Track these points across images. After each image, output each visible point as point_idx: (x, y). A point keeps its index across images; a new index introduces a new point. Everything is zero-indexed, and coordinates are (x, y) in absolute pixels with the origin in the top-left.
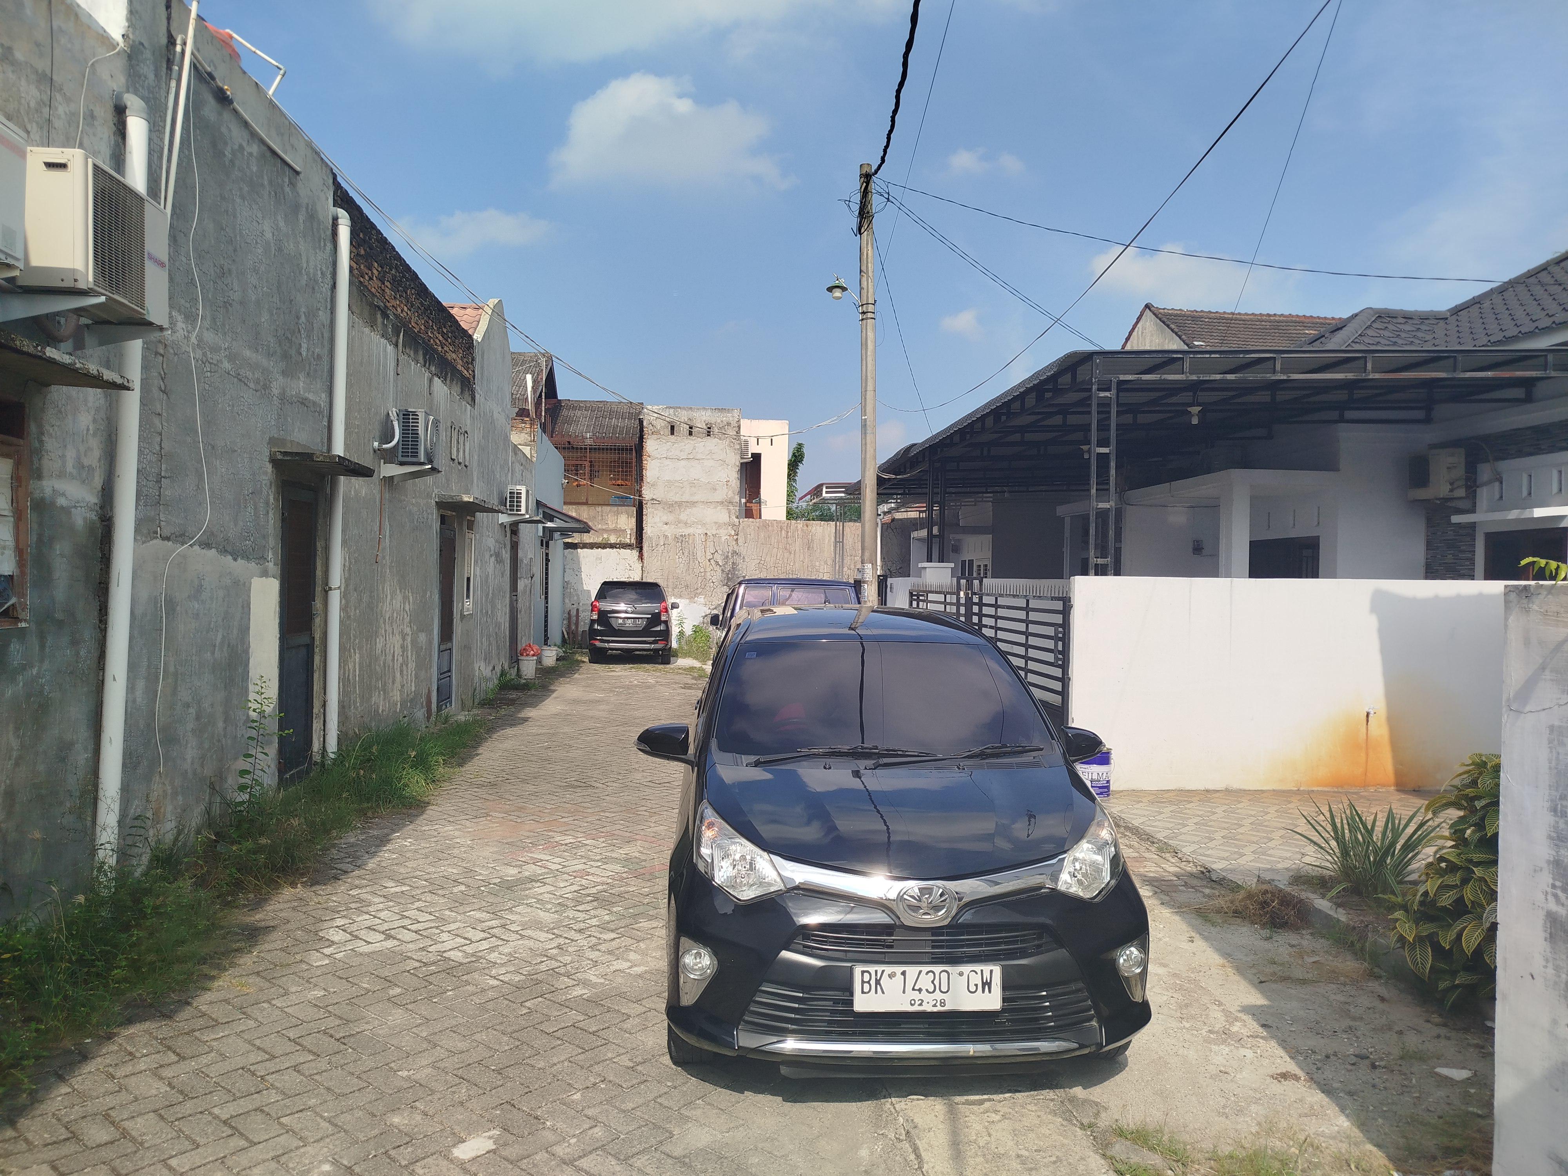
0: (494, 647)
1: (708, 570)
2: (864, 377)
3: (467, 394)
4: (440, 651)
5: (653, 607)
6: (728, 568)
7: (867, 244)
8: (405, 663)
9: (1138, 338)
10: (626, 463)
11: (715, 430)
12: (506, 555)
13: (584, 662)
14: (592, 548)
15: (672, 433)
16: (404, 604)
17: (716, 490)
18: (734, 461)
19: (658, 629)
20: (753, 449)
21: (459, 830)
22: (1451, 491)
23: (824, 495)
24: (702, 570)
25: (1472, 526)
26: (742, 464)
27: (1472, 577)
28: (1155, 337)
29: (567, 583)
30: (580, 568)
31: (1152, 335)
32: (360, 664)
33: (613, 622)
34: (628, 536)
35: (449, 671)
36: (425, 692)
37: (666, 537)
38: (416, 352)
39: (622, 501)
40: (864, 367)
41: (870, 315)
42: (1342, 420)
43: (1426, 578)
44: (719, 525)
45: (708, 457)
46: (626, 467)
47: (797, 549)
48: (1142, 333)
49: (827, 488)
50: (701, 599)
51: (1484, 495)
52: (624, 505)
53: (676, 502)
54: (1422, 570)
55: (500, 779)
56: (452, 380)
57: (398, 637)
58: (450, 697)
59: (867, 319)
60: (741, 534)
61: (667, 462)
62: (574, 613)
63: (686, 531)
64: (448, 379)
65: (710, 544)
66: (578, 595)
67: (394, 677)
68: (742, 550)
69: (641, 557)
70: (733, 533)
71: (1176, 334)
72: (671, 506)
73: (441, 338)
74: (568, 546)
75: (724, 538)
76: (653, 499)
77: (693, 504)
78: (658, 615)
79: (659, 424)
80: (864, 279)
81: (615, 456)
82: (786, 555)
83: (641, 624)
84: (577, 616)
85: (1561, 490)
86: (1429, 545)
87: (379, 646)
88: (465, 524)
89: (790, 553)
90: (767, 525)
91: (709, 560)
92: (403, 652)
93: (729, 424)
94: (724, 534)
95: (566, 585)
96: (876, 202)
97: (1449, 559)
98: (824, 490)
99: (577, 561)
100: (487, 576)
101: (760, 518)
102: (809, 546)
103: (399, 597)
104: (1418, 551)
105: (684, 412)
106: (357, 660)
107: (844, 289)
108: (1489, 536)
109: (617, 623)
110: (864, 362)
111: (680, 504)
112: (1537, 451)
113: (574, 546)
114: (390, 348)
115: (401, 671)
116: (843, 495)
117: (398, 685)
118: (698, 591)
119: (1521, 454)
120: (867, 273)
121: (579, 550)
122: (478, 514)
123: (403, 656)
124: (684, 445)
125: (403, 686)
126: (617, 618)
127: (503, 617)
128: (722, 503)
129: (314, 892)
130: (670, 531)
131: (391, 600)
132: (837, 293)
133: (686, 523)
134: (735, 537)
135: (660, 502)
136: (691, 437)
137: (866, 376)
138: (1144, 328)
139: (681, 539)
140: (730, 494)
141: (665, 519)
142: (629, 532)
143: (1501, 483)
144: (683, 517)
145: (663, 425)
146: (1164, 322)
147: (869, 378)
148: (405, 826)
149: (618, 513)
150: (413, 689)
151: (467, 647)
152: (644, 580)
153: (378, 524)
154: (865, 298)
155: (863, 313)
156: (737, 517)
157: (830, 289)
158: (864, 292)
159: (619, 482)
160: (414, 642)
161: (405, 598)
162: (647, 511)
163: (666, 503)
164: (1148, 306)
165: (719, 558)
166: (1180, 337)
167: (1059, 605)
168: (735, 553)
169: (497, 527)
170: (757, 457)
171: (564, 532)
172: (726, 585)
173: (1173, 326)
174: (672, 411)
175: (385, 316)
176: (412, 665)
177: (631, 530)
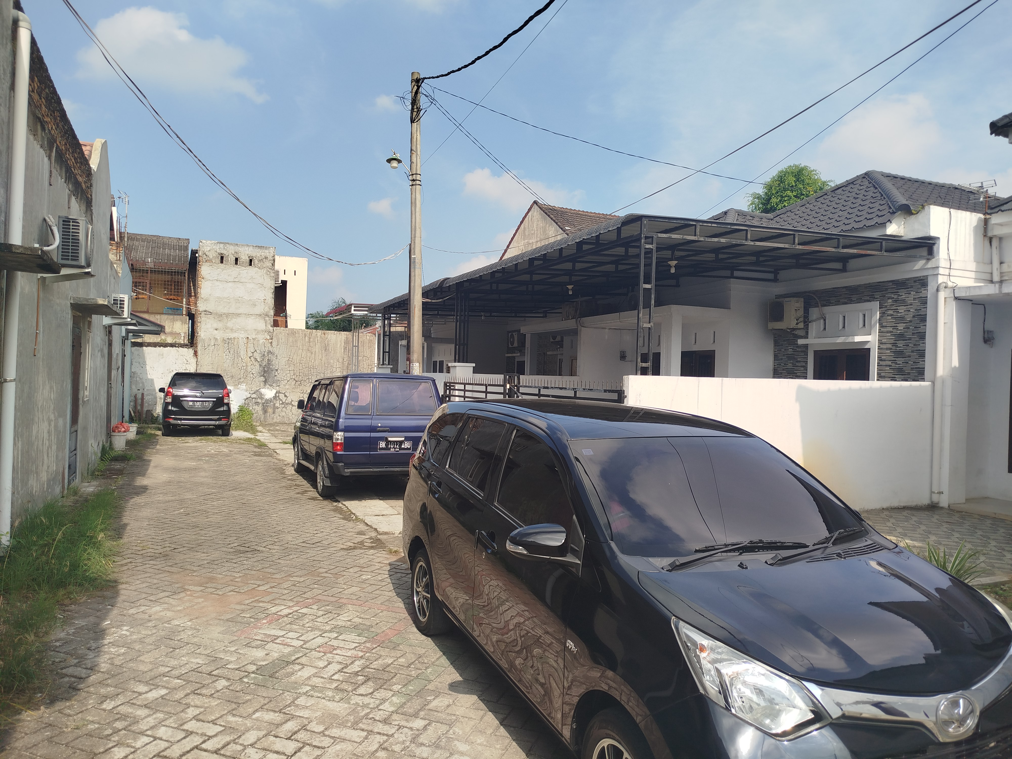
0: (99, 427)
1: (249, 364)
2: (413, 227)
3: (89, 213)
4: (71, 433)
5: (217, 392)
6: (264, 363)
7: (417, 131)
8: (50, 447)
9: (529, 222)
10: (178, 282)
11: (255, 261)
12: (106, 351)
13: (158, 435)
14: (155, 346)
15: (222, 262)
16: (51, 393)
17: (255, 305)
18: (270, 285)
19: (222, 409)
20: (282, 277)
21: (168, 609)
22: (797, 324)
23: (353, 312)
24: (244, 365)
25: (806, 346)
26: (276, 287)
27: (806, 378)
28: (540, 222)
29: (134, 373)
30: (145, 362)
31: (538, 221)
32: (21, 451)
33: (185, 405)
34: (182, 338)
35: (75, 450)
36: (61, 469)
37: (216, 339)
38: (61, 169)
39: (175, 311)
40: (414, 219)
41: (418, 182)
42: (732, 277)
43: (774, 377)
44: (258, 332)
45: (250, 281)
46: (178, 285)
47: (317, 351)
48: (531, 219)
49: (355, 307)
50: (243, 386)
51: (814, 328)
52: (175, 314)
53: (224, 314)
54: (772, 373)
55: (168, 549)
56: (81, 199)
57: (46, 424)
58: (75, 472)
59: (416, 185)
60: (275, 339)
61: (217, 283)
62: (139, 396)
63: (232, 335)
64: (79, 198)
65: (250, 345)
66: (143, 383)
67: (43, 459)
68: (275, 350)
69: (196, 353)
70: (268, 337)
71: (554, 221)
72: (220, 316)
73: (73, 160)
74: (135, 344)
75: (261, 341)
76: (205, 311)
77: (239, 315)
78: (222, 399)
79: (212, 255)
80: (414, 156)
81: (168, 278)
82: (309, 354)
83: (209, 406)
84: (142, 399)
85: (864, 325)
86: (776, 357)
87: (34, 432)
88: (87, 323)
89: (312, 353)
90: (294, 332)
91: (250, 358)
92: (49, 436)
93: (266, 258)
94: (262, 338)
95: (133, 375)
96: (423, 101)
97: (790, 366)
98: (353, 308)
99: (142, 357)
100: (97, 368)
101: (286, 327)
102: (326, 348)
103: (48, 387)
104: (769, 361)
105: (232, 247)
106: (20, 447)
107: (399, 161)
108: (816, 352)
109: (188, 405)
110: (414, 216)
111: (228, 315)
112: (850, 301)
113: (141, 345)
114: (46, 159)
115: (48, 454)
116: (366, 313)
117: (45, 467)
118: (241, 380)
119: (838, 303)
120: (416, 152)
121: (144, 348)
122: (94, 316)
123: (49, 440)
124: (230, 271)
125: (48, 467)
126: (188, 401)
127: (103, 402)
128: (260, 315)
129: (60, 711)
130: (219, 335)
131: (43, 390)
132: (395, 164)
133: (232, 330)
134: (270, 341)
135: (211, 313)
136: (237, 266)
137: (415, 226)
138: (533, 216)
139: (228, 342)
140: (267, 309)
141: (215, 326)
142: (183, 335)
143: (825, 320)
144: (230, 324)
145: (214, 255)
146: (546, 213)
147: (417, 227)
148: (109, 611)
149: (174, 320)
150: (55, 468)
151: (85, 428)
152: (198, 372)
153: (36, 320)
154: (415, 170)
155: (414, 180)
156: (272, 326)
157: (389, 161)
158: (414, 166)
159: (172, 297)
160: (56, 427)
161: (51, 388)
162: (198, 319)
163: (216, 314)
164: (535, 202)
165: (257, 356)
166: (556, 223)
167: (615, 396)
168: (270, 352)
169: (102, 327)
170: (284, 283)
171: (136, 334)
172: (263, 376)
173: (552, 216)
174: (222, 245)
175: (43, 129)
176: (54, 447)
177: (185, 333)
